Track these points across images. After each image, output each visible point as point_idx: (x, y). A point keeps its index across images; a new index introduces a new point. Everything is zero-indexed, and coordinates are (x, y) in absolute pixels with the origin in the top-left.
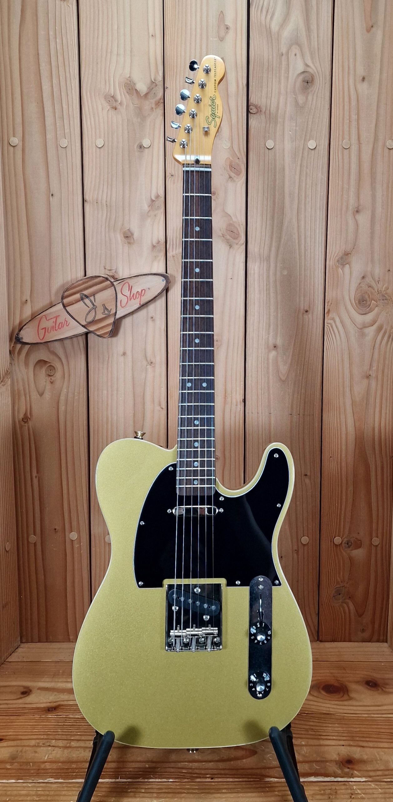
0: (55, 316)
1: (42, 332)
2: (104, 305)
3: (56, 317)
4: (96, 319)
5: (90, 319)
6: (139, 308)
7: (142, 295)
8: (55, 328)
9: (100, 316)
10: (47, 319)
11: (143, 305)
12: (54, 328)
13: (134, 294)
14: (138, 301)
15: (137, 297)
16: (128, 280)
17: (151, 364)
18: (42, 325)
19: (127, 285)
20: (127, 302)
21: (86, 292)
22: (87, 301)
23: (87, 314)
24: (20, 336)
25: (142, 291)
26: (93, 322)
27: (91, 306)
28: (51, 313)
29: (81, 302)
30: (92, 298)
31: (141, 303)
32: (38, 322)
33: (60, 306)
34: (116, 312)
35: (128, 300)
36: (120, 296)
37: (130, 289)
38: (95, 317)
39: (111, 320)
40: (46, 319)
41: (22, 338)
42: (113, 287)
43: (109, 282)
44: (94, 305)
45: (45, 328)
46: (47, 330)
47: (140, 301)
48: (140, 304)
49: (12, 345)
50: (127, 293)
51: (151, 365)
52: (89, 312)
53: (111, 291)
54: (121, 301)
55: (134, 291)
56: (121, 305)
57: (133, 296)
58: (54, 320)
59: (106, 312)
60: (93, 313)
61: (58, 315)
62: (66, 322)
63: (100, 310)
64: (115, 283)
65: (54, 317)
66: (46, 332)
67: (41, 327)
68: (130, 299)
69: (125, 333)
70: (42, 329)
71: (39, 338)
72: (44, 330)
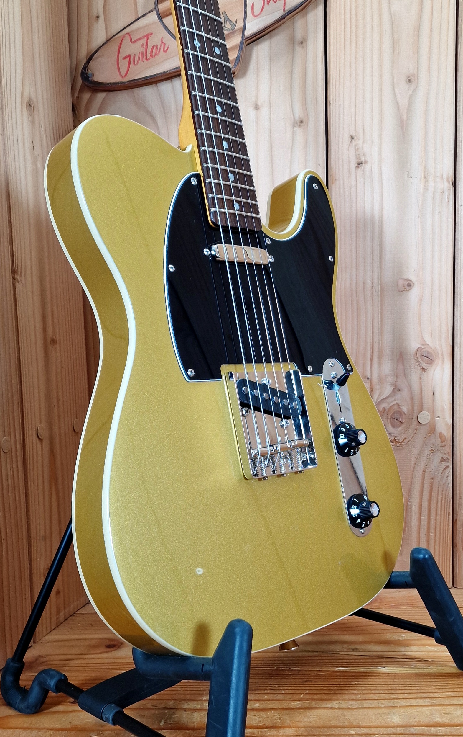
0: (145, 34)
1: (124, 64)
2: (224, 14)
3: (147, 36)
6: (283, 18)
8: (146, 55)
10: (133, 40)
11: (289, 13)
12: (143, 56)
14: (280, 3)
17: (302, 125)
18: (124, 52)
20: (263, 8)
24: (90, 72)
28: (138, 29)
31: (286, 9)
32: (119, 44)
33: (154, 16)
34: (245, 27)
35: (264, 3)
39: (236, 40)
40: (131, 39)
41: (92, 75)
45: (129, 56)
46: (132, 58)
47: (284, 5)
48: (284, 10)
49: (76, 95)
51: (300, 126)
54: (253, 5)
56: (253, 13)
58: (144, 41)
59: (229, 26)
61: (150, 32)
62: (163, 44)
65: (144, 37)
66: (132, 63)
67: (122, 56)
68: (268, 2)
69: (258, 71)
70: (125, 58)
71: (120, 74)
72: (128, 59)
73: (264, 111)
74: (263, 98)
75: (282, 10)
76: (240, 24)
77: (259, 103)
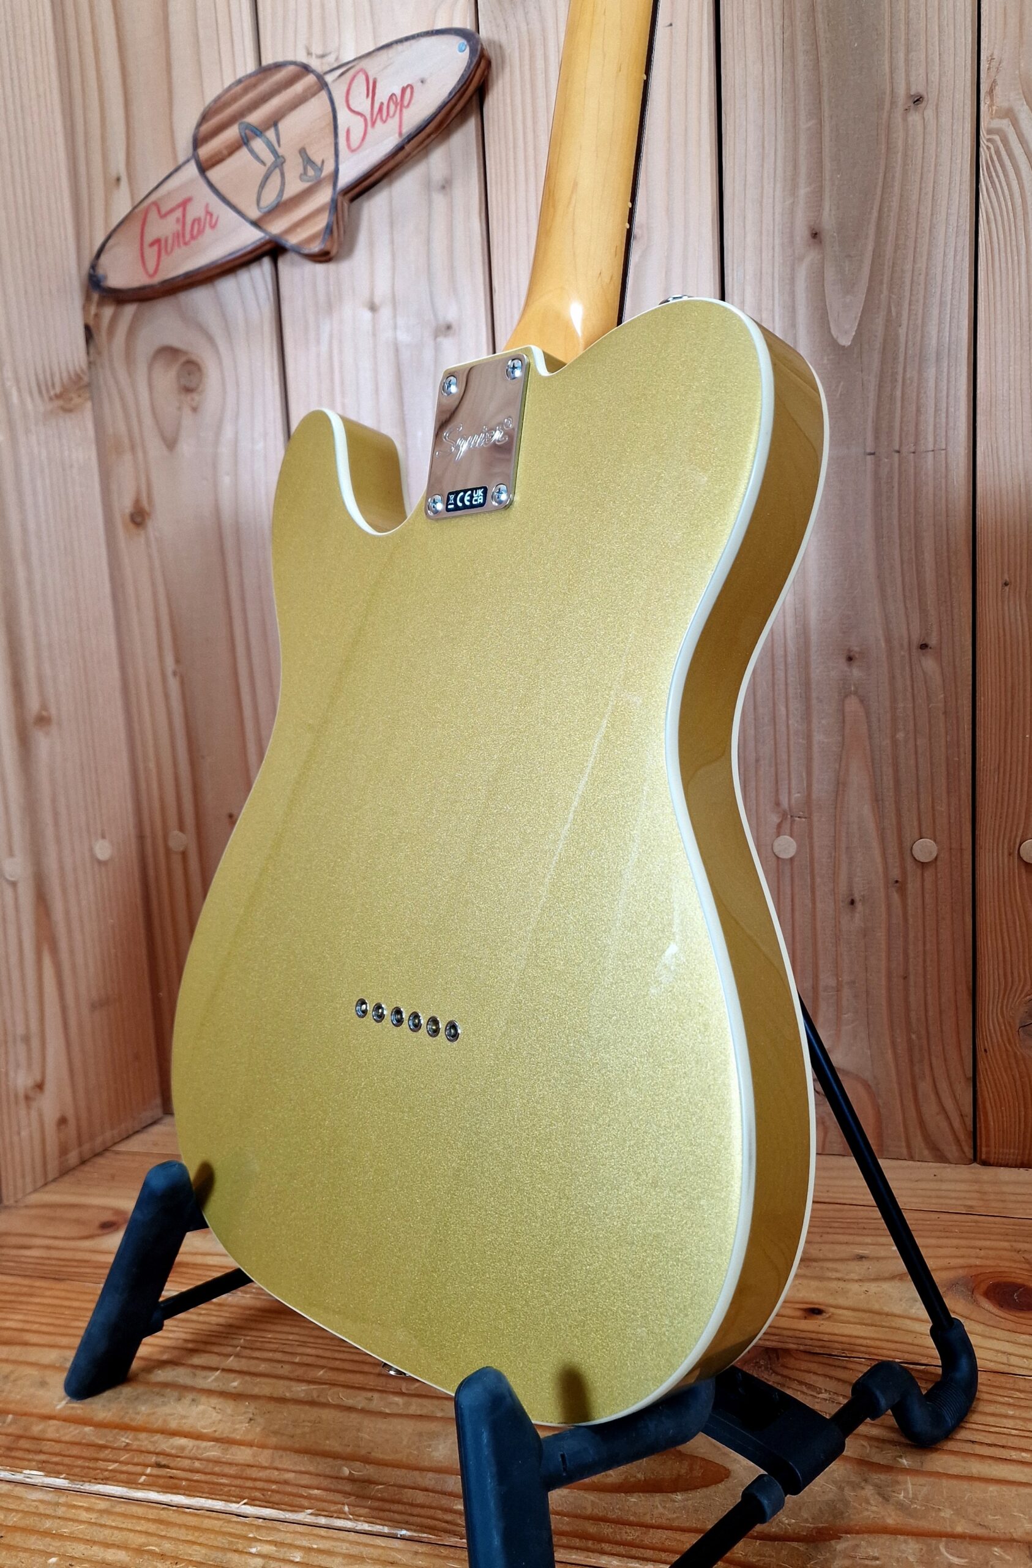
0: (180, 200)
1: (151, 254)
2: (303, 152)
3: (185, 204)
4: (287, 195)
5: (270, 197)
6: (399, 149)
7: (406, 103)
8: (184, 236)
9: (295, 186)
11: (409, 139)
12: (180, 238)
13: (382, 104)
14: (393, 123)
15: (391, 112)
16: (363, 64)
18: (151, 234)
19: (361, 78)
20: (365, 134)
21: (255, 118)
22: (258, 144)
23: (262, 185)
24: (100, 272)
25: (404, 90)
26: (281, 207)
27: (269, 158)
28: (169, 193)
29: (244, 152)
30: (271, 134)
31: (404, 132)
33: (192, 169)
34: (337, 171)
35: (366, 126)
36: (343, 115)
37: (372, 90)
38: (282, 191)
39: (324, 196)
40: (159, 211)
41: (105, 277)
42: (323, 94)
43: (310, 79)
44: (274, 152)
46: (163, 242)
47: (401, 126)
48: (400, 134)
49: (91, 313)
50: (361, 102)
52: (266, 178)
53: (317, 106)
54: (348, 132)
55: (382, 96)
56: (349, 146)
57: (380, 110)
58: (178, 213)
59: (311, 172)
60: (275, 179)
61: (185, 196)
62: (208, 217)
63: (293, 166)
64: (329, 79)
65: (178, 206)
67: (149, 239)
68: (373, 123)
69: (371, 244)
70: (152, 245)
71: (147, 272)
72: (155, 248)
73: (385, 313)
74: (382, 289)
75: (397, 135)
76: (329, 168)
77: (377, 300)
